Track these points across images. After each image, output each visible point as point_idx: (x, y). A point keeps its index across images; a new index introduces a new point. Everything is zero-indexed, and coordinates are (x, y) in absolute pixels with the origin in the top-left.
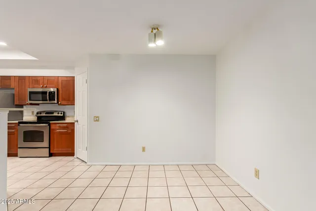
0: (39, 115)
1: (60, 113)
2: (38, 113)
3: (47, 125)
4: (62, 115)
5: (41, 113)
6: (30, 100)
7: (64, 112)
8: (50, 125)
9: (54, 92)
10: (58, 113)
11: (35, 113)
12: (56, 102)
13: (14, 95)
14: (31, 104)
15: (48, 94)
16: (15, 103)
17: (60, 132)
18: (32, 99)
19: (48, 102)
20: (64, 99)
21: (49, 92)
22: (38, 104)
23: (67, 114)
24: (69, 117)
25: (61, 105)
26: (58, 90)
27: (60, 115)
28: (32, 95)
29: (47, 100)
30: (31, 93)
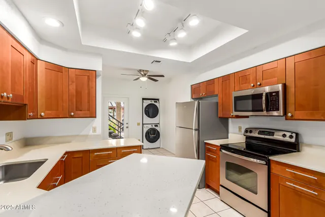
0: (249, 134)
1: (288, 134)
2: (246, 131)
3: (264, 162)
4: (293, 140)
5: (251, 132)
6: (236, 110)
7: (297, 134)
8: (269, 163)
9: (277, 93)
10: (284, 136)
11: (243, 130)
12: (281, 112)
13: (217, 103)
14: (237, 117)
15: (264, 98)
16: (219, 116)
17: (294, 189)
18: (238, 108)
19: (265, 113)
20: (299, 107)
21: (267, 94)
22: (247, 117)
23: (306, 138)
24: (310, 145)
25: (292, 118)
26: (285, 87)
27: (287, 139)
28: (239, 102)
29: (262, 111)
30: (237, 99)
